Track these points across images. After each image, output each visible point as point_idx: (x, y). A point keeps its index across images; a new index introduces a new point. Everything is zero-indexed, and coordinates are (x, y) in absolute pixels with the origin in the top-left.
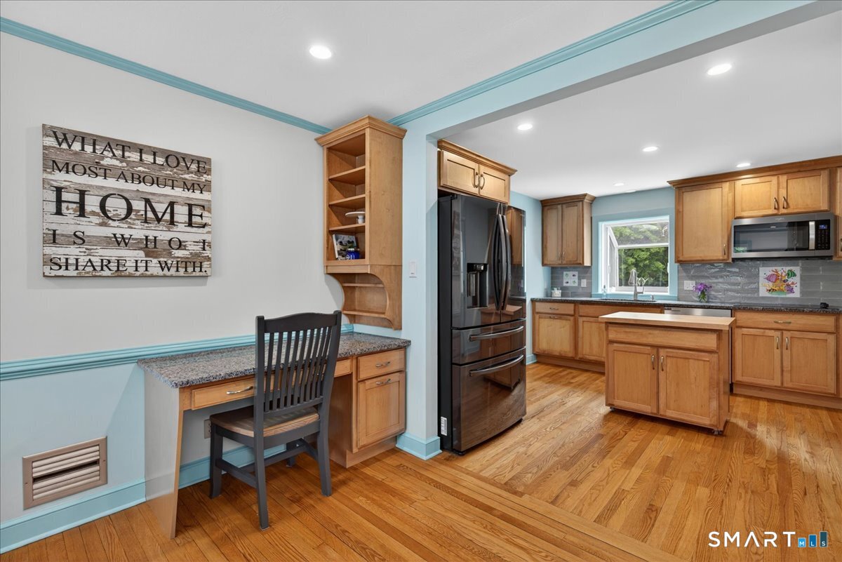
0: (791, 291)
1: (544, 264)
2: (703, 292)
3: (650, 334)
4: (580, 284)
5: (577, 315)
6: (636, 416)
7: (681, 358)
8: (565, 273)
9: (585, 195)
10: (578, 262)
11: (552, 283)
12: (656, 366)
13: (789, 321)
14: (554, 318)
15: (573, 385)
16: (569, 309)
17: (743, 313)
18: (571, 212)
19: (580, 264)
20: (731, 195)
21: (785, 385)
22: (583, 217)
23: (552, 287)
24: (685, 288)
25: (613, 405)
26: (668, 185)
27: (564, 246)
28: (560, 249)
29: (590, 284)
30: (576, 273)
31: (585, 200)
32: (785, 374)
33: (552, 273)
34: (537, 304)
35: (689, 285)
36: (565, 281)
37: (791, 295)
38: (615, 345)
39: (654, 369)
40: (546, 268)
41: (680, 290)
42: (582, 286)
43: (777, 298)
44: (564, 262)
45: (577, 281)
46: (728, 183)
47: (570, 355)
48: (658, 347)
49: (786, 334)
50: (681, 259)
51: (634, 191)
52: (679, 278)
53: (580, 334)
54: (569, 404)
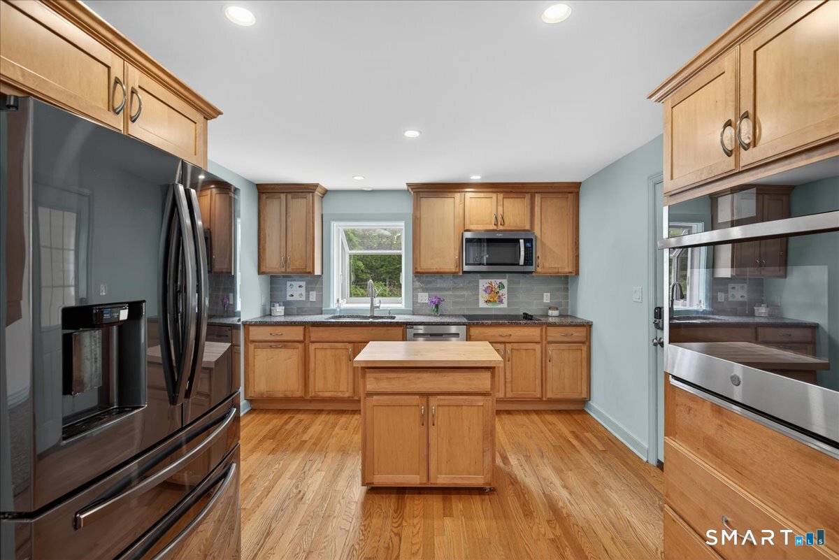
0: (501, 302)
1: (260, 272)
2: (437, 306)
3: (418, 378)
4: (308, 297)
5: (307, 341)
6: (401, 491)
7: (453, 406)
8: (289, 283)
9: (316, 186)
10: (308, 270)
11: (272, 296)
12: (426, 420)
13: (510, 333)
14: (277, 348)
15: (307, 446)
16: (297, 333)
17: (476, 328)
18: (298, 205)
19: (309, 273)
20: (462, 206)
21: (507, 396)
22: (313, 213)
23: (271, 302)
24: (419, 301)
25: (372, 483)
26: (405, 187)
27: (289, 249)
28: (283, 250)
29: (320, 298)
30: (303, 284)
31: (316, 192)
32: (507, 385)
33: (272, 283)
34: (251, 328)
35: (424, 298)
36: (289, 293)
37: (501, 306)
38: (375, 397)
39: (423, 425)
40: (263, 276)
41: (415, 303)
42: (311, 300)
43: (491, 309)
44: (289, 270)
45: (304, 293)
46: (459, 194)
47: (298, 394)
48: (427, 395)
49: (509, 346)
50: (419, 270)
51: (370, 189)
52: (414, 289)
53: (312, 365)
54: (309, 496)
